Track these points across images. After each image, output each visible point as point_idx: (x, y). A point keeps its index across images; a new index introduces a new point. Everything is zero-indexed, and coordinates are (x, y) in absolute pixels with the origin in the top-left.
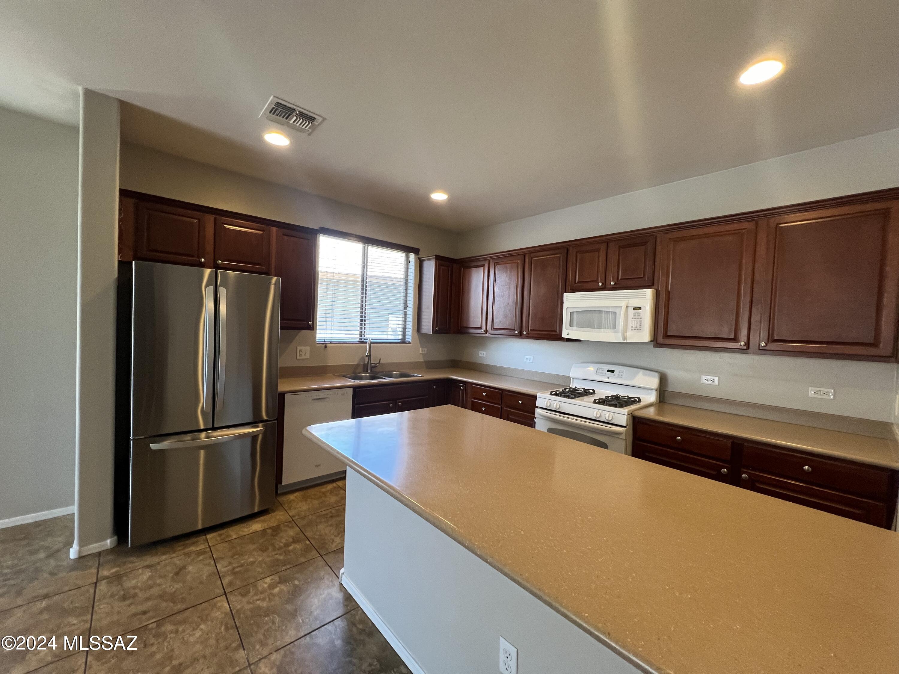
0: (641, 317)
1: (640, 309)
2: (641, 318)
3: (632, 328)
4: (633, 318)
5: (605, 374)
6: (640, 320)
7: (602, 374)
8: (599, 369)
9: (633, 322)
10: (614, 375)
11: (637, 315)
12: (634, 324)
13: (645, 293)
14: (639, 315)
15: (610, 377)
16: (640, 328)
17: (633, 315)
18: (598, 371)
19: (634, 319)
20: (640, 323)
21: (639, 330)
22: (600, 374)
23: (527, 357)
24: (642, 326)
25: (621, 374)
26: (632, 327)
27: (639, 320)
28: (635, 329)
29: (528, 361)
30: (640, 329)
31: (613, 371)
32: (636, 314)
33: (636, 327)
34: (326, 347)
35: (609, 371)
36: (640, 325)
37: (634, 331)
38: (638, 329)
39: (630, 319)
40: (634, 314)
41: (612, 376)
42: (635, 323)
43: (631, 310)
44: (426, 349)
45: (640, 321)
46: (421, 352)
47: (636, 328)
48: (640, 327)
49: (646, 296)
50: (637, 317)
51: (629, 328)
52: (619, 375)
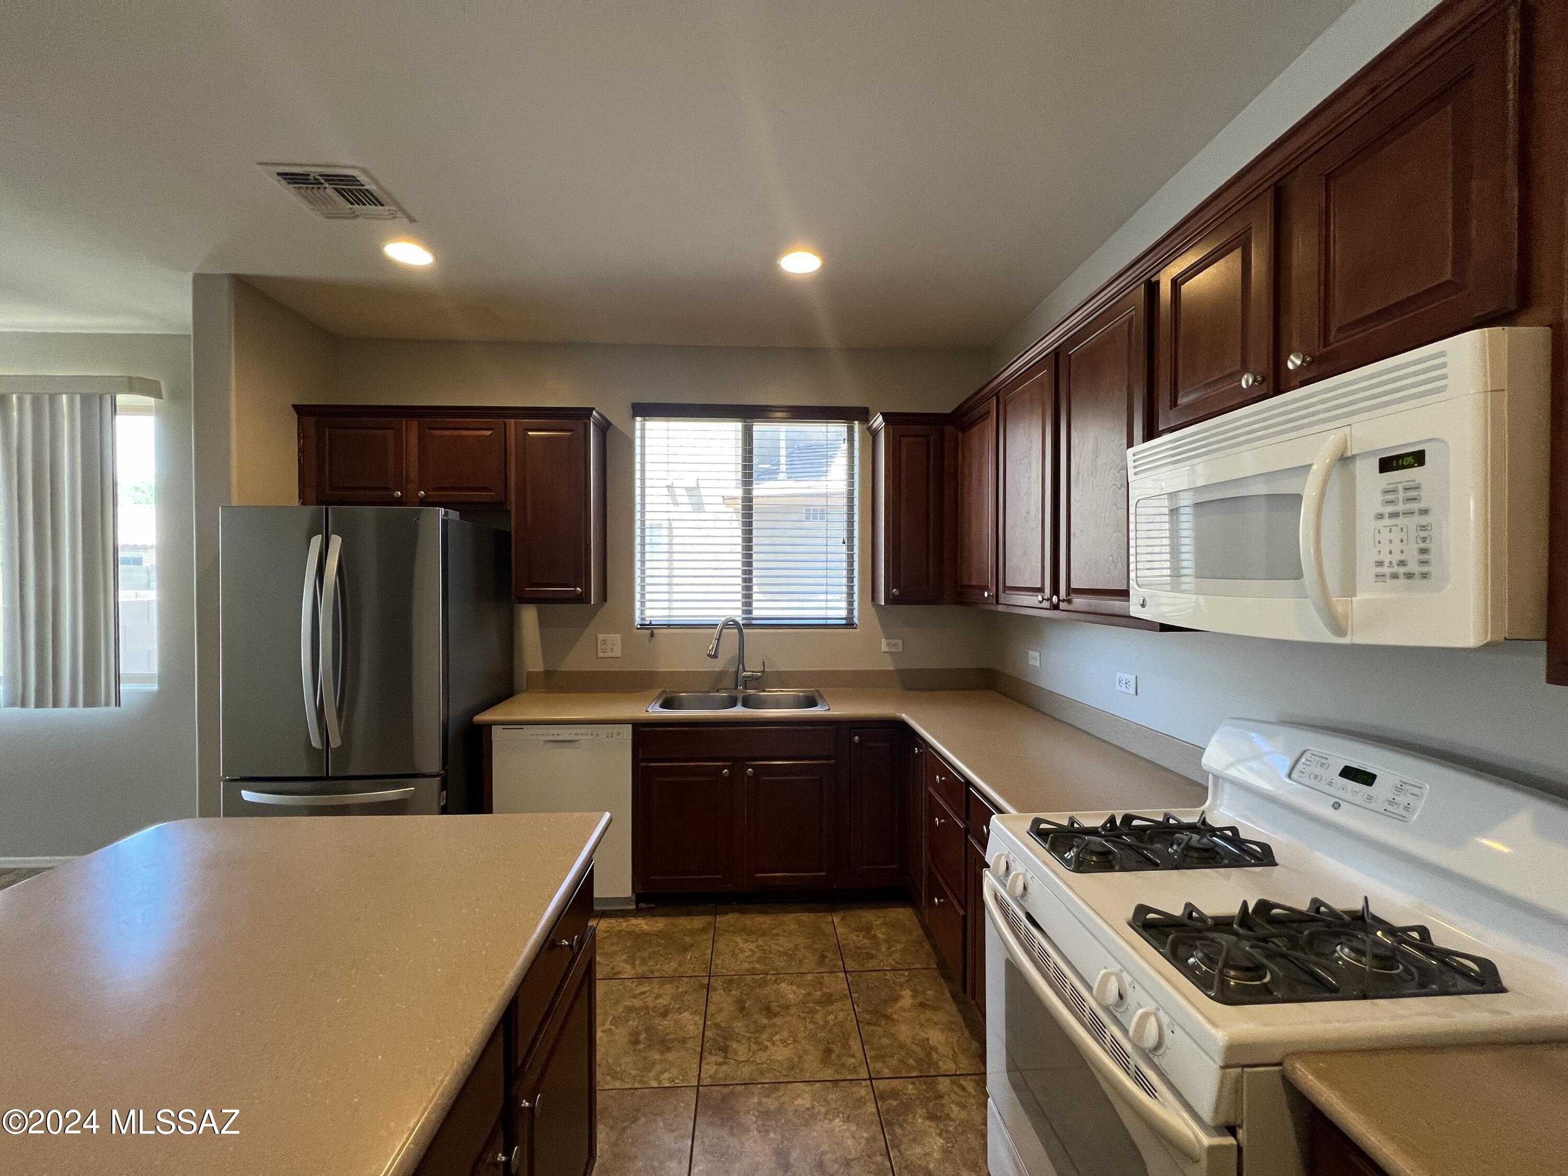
0: (1423, 505)
1: (1418, 458)
2: (1425, 512)
3: (1380, 570)
4: (1380, 516)
5: (1330, 784)
6: (1423, 520)
7: (1312, 782)
8: (1308, 754)
9: (1385, 536)
10: (1370, 798)
11: (1401, 495)
12: (1389, 547)
13: (1442, 360)
14: (1412, 494)
15: (1343, 804)
16: (1425, 569)
17: (1379, 498)
18: (1300, 766)
19: (1387, 521)
20: (1424, 540)
21: (1417, 582)
22: (1305, 780)
23: (1119, 675)
24: (1432, 557)
25: (1402, 799)
26: (1380, 564)
27: (1412, 523)
28: (1395, 576)
29: (1124, 689)
30: (1424, 576)
31: (1367, 778)
32: (1394, 491)
33: (1402, 563)
34: (652, 635)
35: (1349, 773)
36: (1423, 551)
37: (1391, 582)
38: (1409, 576)
39: (1366, 525)
40: (1387, 492)
41: (1359, 799)
42: (1396, 541)
43: (1367, 470)
44: (900, 642)
45: (1423, 528)
46: (884, 648)
47: (1402, 570)
48: (1424, 562)
49: (1445, 377)
50: (1400, 507)
51: (1365, 571)
52: (1392, 802)
